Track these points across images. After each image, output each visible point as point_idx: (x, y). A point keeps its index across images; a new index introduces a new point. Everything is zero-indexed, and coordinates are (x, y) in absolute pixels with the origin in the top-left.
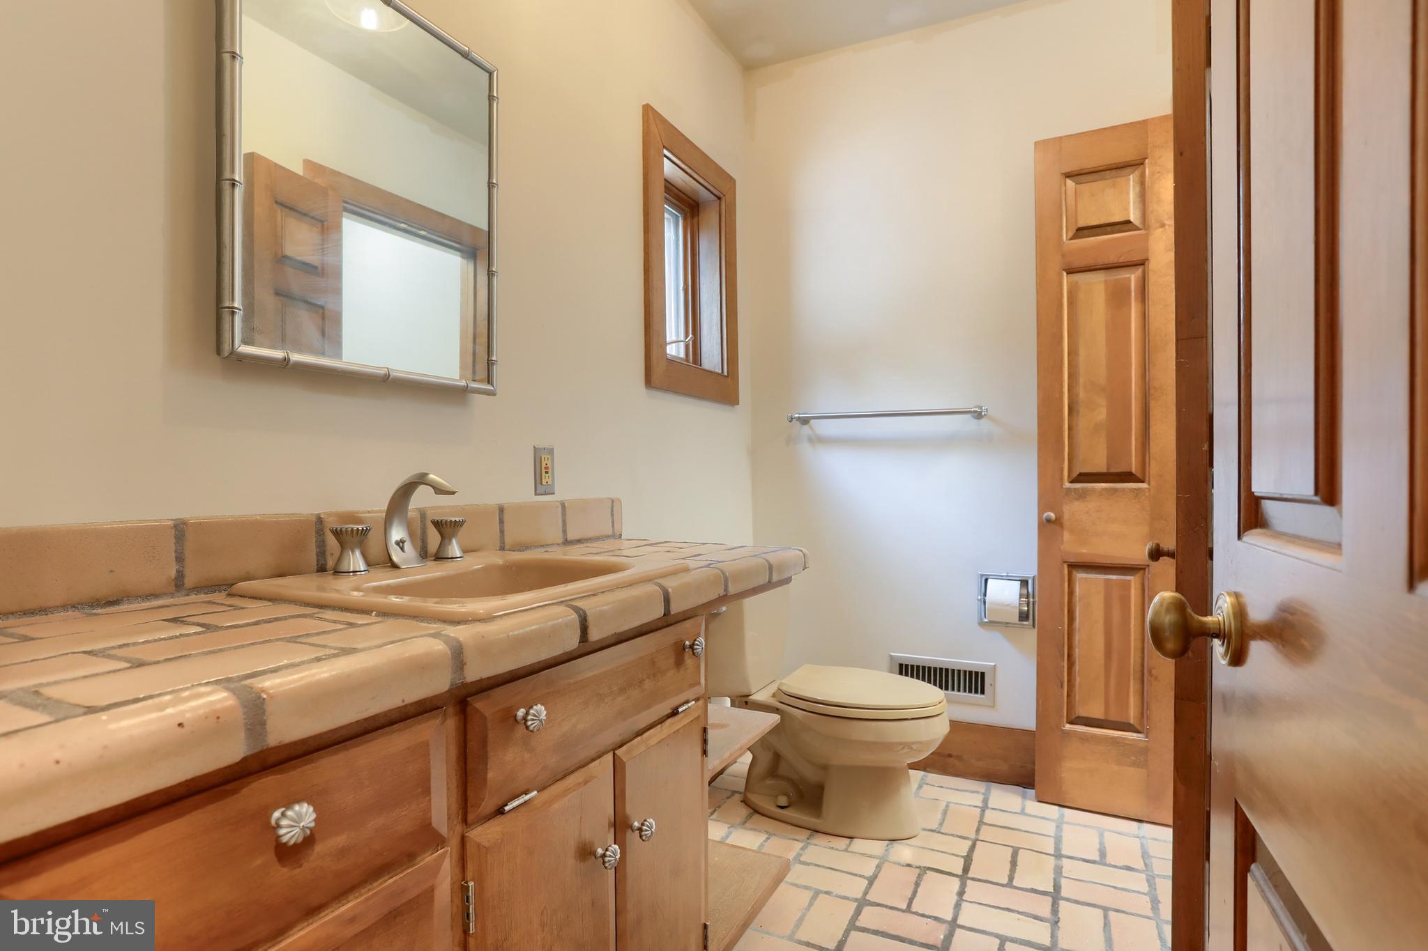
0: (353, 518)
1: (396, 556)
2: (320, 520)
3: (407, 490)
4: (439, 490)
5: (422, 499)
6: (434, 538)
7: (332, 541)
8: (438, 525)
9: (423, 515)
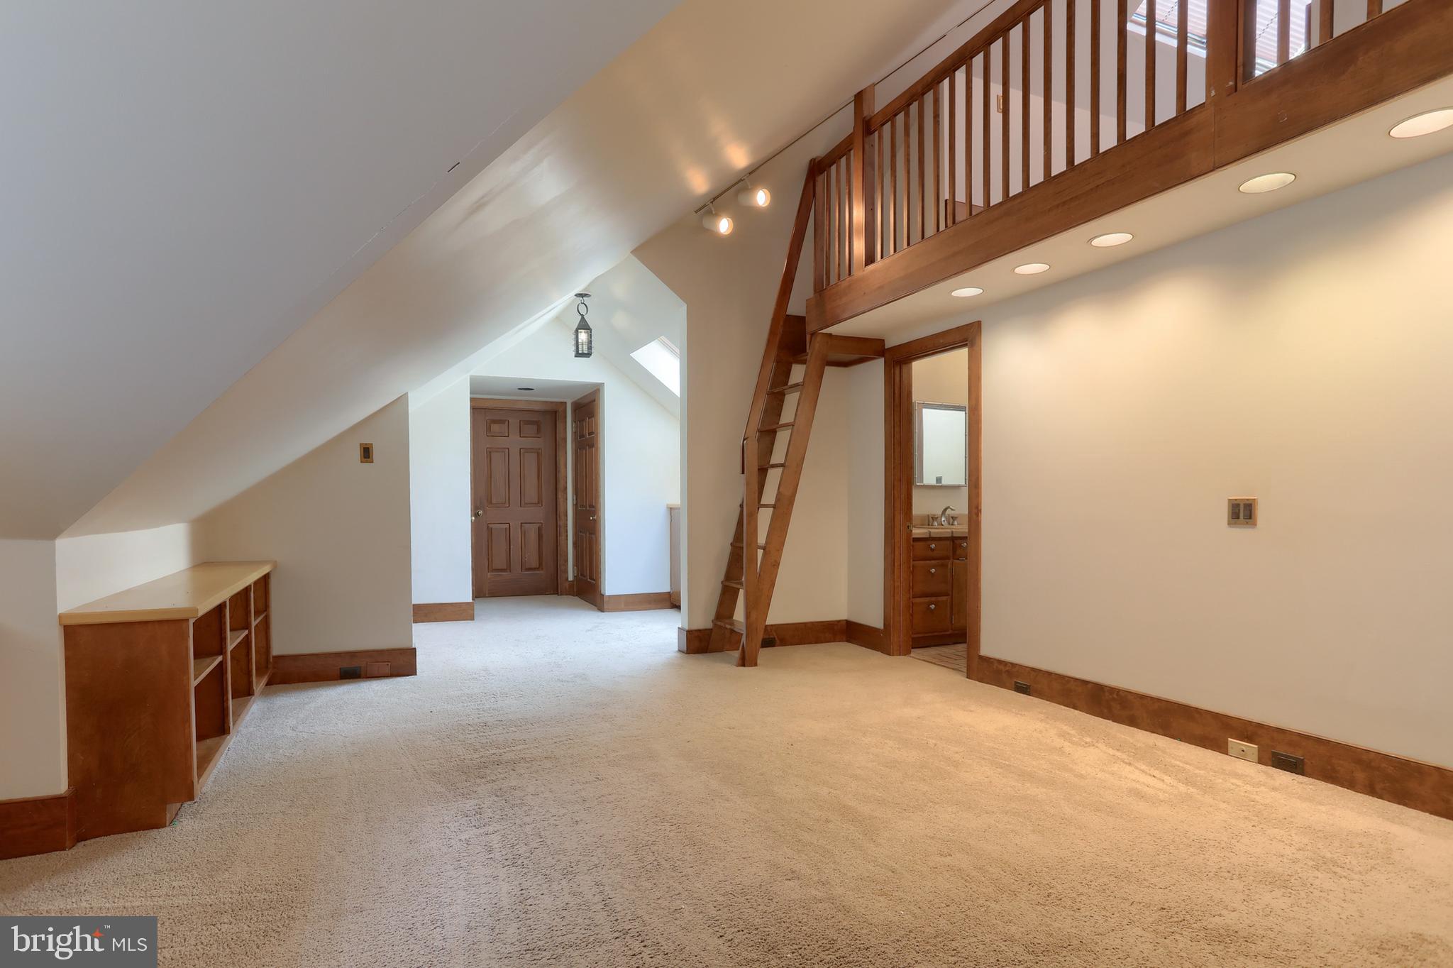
0: (935, 515)
1: (943, 523)
2: (928, 516)
3: (945, 510)
4: (952, 510)
5: (948, 512)
6: (951, 520)
7: (931, 519)
8: (952, 517)
9: (949, 515)
